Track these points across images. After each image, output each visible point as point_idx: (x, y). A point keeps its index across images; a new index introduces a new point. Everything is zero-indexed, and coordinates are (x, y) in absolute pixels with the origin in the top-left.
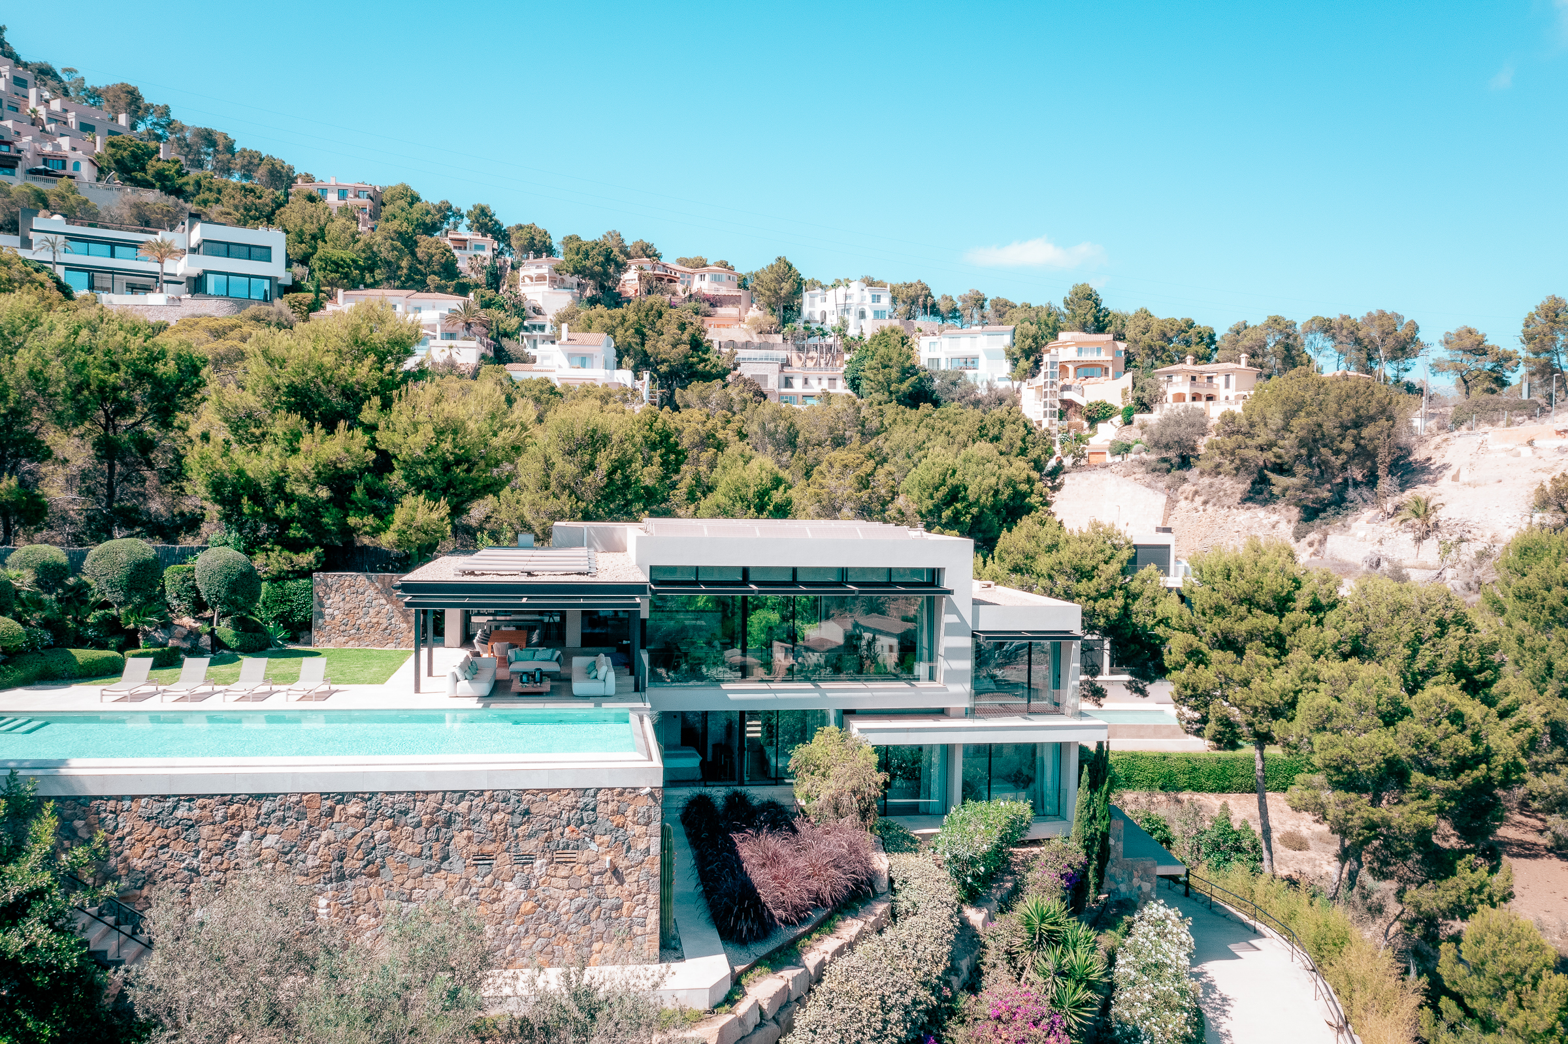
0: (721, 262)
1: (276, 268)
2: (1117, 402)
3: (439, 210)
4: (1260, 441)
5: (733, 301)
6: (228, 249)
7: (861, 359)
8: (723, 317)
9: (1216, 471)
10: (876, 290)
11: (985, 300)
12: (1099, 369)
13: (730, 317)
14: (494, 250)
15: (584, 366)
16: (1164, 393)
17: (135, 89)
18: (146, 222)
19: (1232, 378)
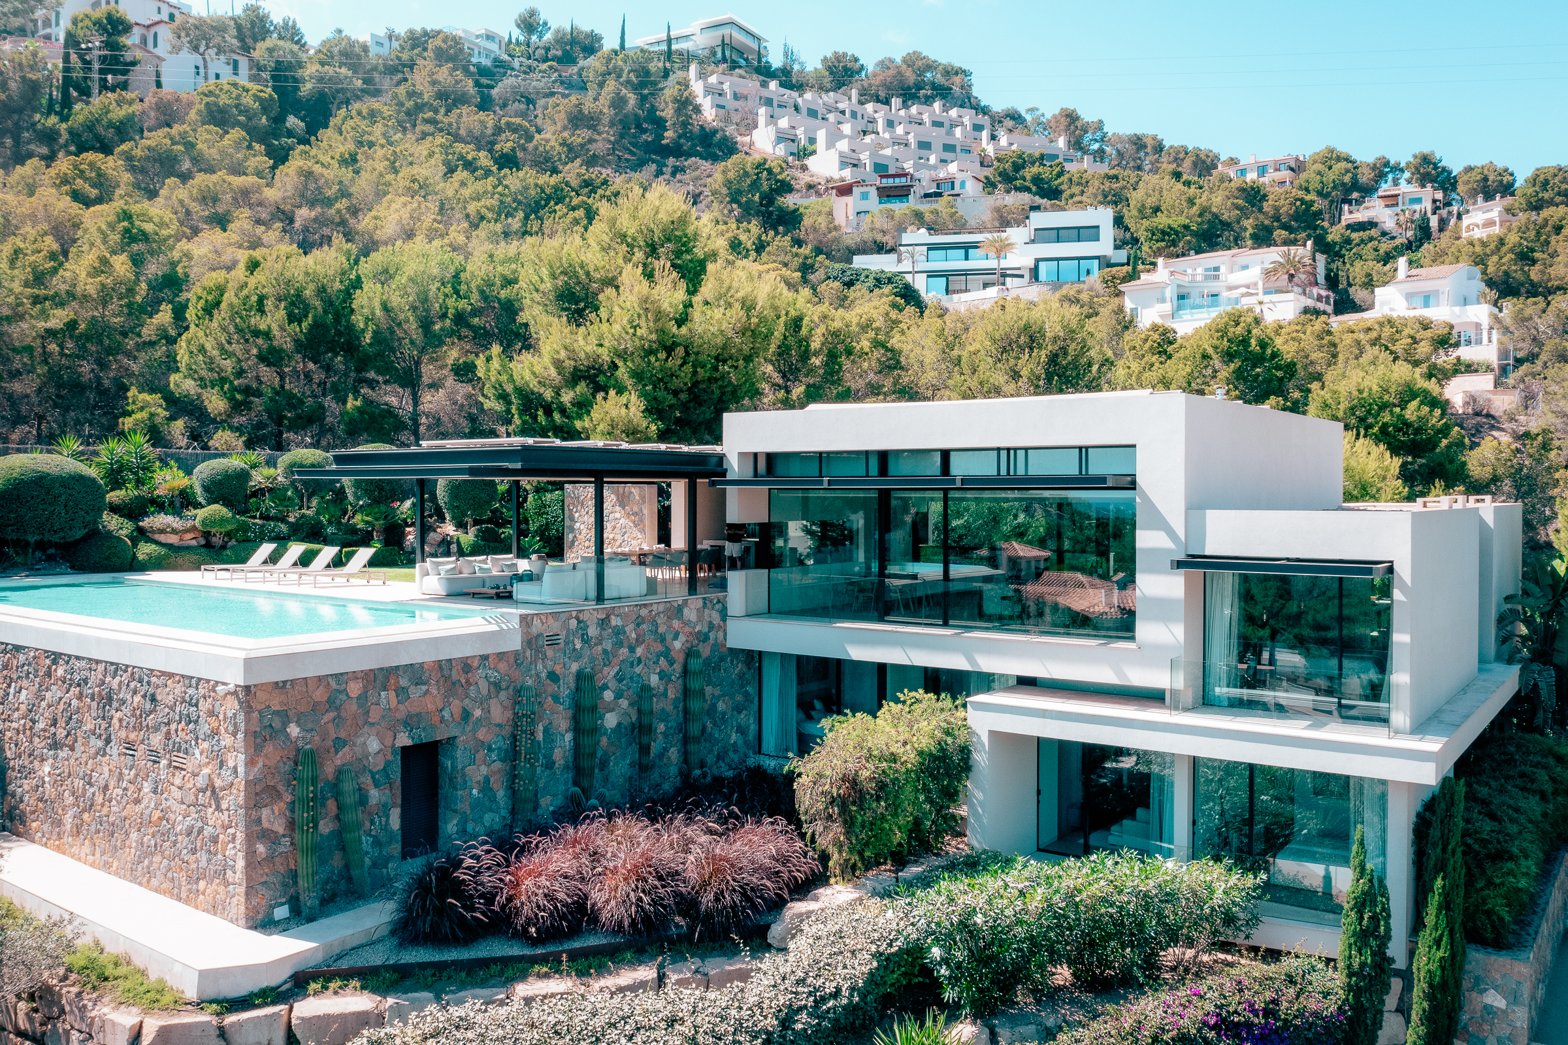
1: (1105, 246)
6: (1058, 235)
14: (1434, 201)
15: (1426, 305)
17: (1073, 111)
18: (1003, 223)
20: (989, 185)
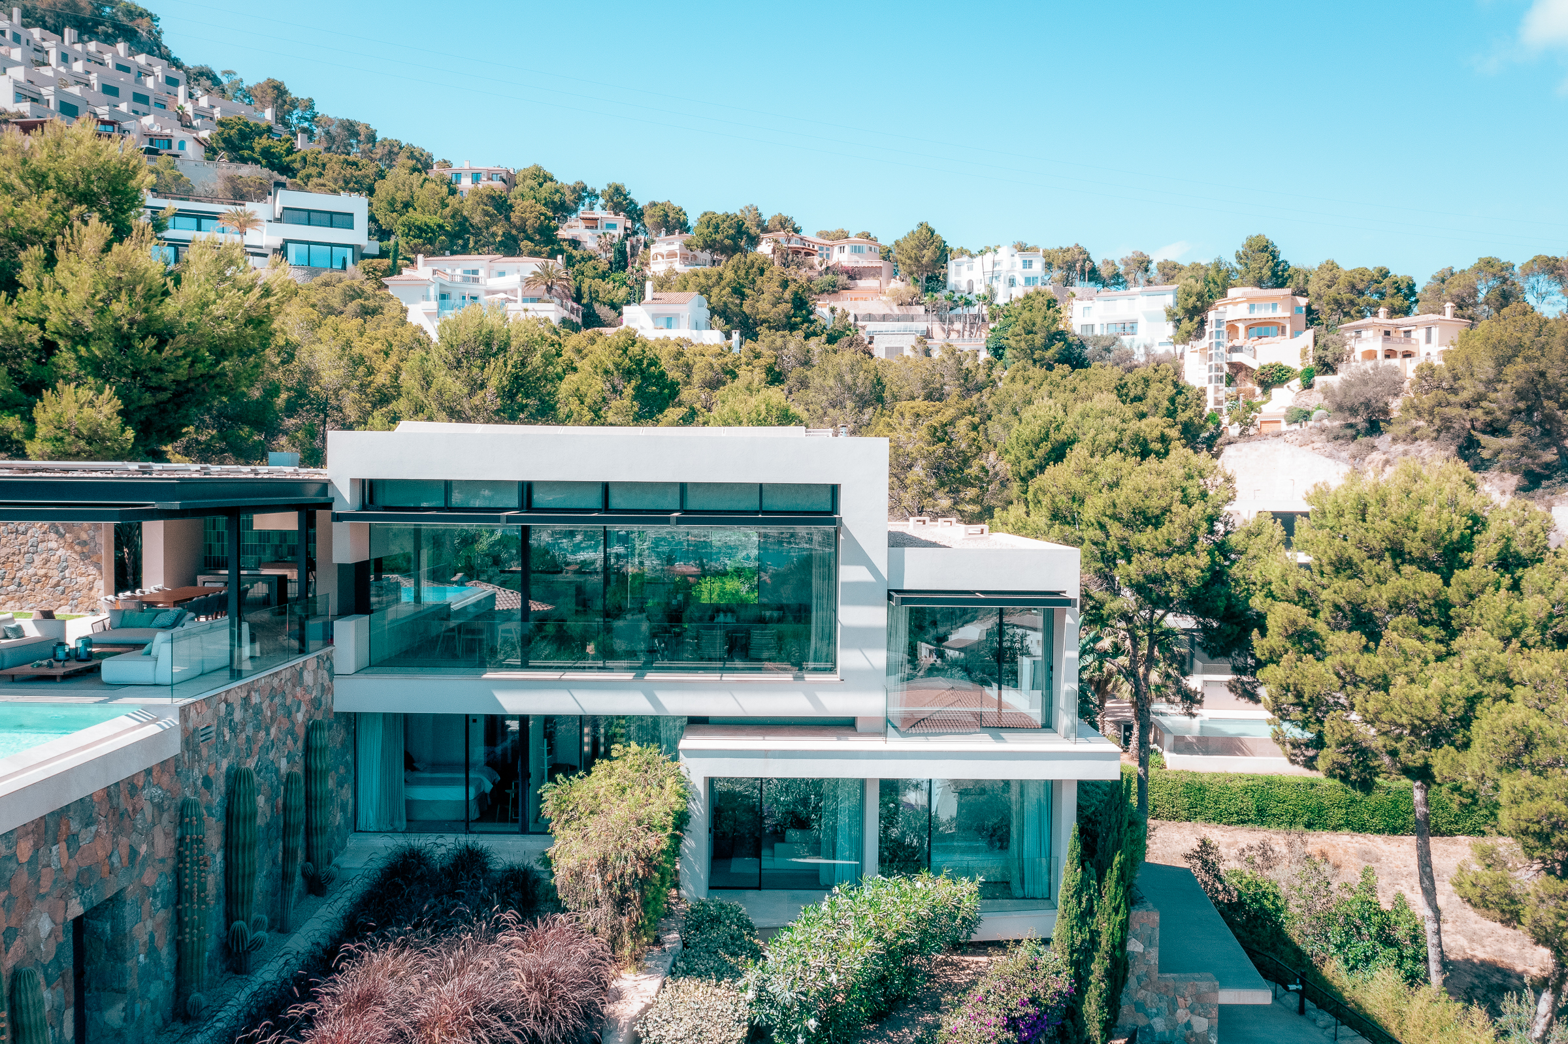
0: (863, 234)
1: (359, 235)
2: (1296, 364)
3: (574, 190)
4: (1465, 396)
5: (874, 272)
6: (309, 217)
7: (1004, 328)
8: (863, 289)
9: (1413, 436)
10: (1028, 256)
11: (1150, 262)
12: (1275, 328)
13: (869, 289)
14: (626, 229)
15: (669, 326)
16: (1353, 350)
17: (282, 84)
18: (239, 195)
19: (1435, 332)
20: (211, 152)
